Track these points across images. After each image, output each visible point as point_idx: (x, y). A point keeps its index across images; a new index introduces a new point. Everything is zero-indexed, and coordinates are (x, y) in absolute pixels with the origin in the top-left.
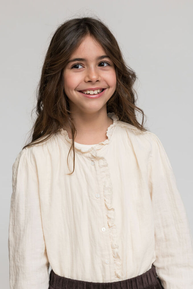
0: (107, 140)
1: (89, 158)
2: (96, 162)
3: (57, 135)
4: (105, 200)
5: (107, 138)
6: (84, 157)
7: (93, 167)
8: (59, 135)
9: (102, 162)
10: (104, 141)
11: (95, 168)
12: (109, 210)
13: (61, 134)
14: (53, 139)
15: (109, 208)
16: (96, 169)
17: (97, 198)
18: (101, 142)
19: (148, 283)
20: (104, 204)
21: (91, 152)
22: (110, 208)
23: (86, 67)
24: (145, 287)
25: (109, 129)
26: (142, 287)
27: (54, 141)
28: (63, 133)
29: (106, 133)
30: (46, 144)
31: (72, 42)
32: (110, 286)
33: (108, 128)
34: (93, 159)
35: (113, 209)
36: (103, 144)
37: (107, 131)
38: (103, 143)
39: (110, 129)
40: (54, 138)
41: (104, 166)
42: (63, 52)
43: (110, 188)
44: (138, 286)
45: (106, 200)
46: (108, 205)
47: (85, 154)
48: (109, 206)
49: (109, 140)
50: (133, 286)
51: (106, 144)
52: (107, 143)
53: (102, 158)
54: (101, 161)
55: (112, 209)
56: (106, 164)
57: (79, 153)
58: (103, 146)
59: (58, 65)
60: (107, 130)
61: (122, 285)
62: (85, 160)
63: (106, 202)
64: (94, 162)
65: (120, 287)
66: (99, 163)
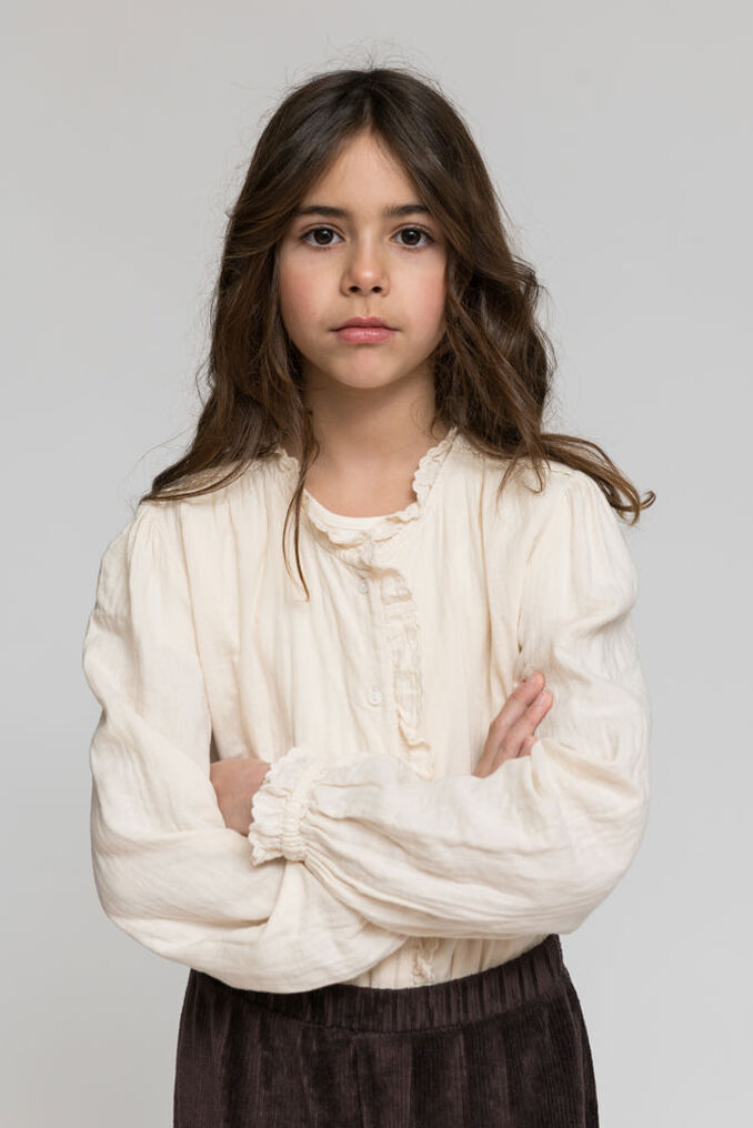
0: (414, 505)
1: (354, 567)
2: (374, 587)
3: (265, 468)
4: (399, 716)
5: (413, 497)
6: (336, 560)
7: (362, 600)
8: (272, 470)
9: (391, 587)
10: (403, 509)
11: (369, 602)
12: (411, 747)
13: (279, 467)
14: (251, 481)
15: (411, 743)
16: (370, 607)
17: (376, 705)
18: (392, 513)
19: (523, 994)
20: (397, 726)
21: (361, 547)
22: (413, 740)
23: (348, 239)
24: (509, 1006)
25: (424, 462)
26: (500, 1007)
27: (252, 488)
28: (285, 466)
29: (413, 479)
30: (225, 496)
31: (310, 150)
32: (392, 1001)
33: (422, 461)
34: (363, 573)
35: (424, 746)
36: (399, 521)
37: (416, 474)
38: (402, 515)
39: (429, 463)
40: (254, 478)
41: (399, 598)
42: (277, 185)
43: (415, 674)
44: (487, 1004)
45: (402, 714)
46: (406, 730)
47: (343, 551)
48: (411, 733)
49: (419, 506)
50: (469, 1002)
51: (413, 519)
52: (415, 515)
53: (393, 573)
54: (390, 580)
55: (422, 745)
56: (405, 592)
57: (322, 543)
58: (401, 525)
59: (261, 227)
60: (418, 468)
61: (432, 1002)
62: (338, 573)
63: (402, 723)
64: (366, 583)
65: (424, 1007)
66: (381, 588)
